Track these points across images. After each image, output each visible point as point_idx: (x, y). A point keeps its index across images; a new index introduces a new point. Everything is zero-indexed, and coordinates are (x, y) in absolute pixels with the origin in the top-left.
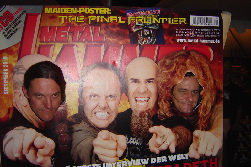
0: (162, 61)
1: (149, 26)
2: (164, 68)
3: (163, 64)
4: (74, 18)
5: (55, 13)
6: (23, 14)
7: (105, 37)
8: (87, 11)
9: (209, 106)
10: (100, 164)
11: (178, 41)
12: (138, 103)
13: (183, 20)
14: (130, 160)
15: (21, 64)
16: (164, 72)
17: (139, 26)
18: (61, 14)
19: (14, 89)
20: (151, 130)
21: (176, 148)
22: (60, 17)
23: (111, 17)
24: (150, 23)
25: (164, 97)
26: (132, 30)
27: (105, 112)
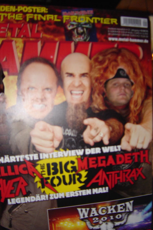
0: (95, 57)
1: (82, 24)
2: (97, 64)
3: (96, 60)
7: (42, 34)
8: (25, 9)
9: (140, 101)
10: (37, 154)
11: (110, 39)
12: (73, 96)
13: (114, 21)
16: (97, 67)
17: (73, 24)
20: (86, 122)
21: (110, 140)
23: (47, 15)
24: (83, 21)
25: (97, 91)
26: (67, 28)
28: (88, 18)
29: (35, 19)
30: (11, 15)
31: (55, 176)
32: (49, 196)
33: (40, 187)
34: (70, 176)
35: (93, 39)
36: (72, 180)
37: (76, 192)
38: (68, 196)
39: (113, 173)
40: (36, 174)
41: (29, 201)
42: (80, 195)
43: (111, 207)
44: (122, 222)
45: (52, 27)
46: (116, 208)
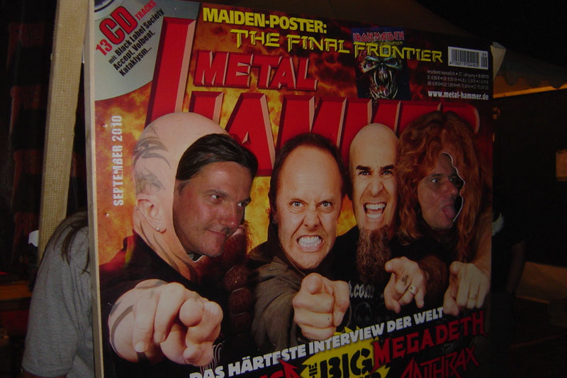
0: (406, 131)
1: (386, 62)
2: (408, 146)
4: (261, 36)
5: (224, 21)
6: (156, 17)
7: (316, 81)
8: (284, 22)
9: (473, 216)
10: (304, 346)
11: (430, 94)
12: (368, 215)
13: (437, 55)
14: (354, 330)
15: (154, 135)
16: (409, 153)
17: (372, 61)
18: (234, 26)
19: (137, 194)
20: (389, 266)
21: (426, 299)
22: (233, 31)
23: (326, 40)
24: (388, 56)
25: (408, 202)
26: (361, 69)
27: (314, 236)
28: (395, 49)
29: (305, 46)
30: (256, 35)
39: (430, 362)
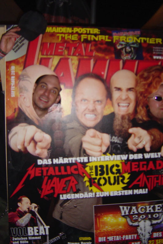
0: (140, 73)
1: (130, 44)
2: (142, 80)
3: (142, 76)
5: (54, 31)
7: (94, 52)
8: (80, 30)
10: (87, 157)
12: (120, 108)
13: (159, 41)
14: (112, 155)
15: (26, 73)
16: (142, 83)
17: (122, 44)
18: (59, 33)
19: (19, 93)
20: (131, 131)
21: (151, 148)
23: (99, 36)
24: (131, 41)
25: (142, 104)
26: (117, 47)
27: (92, 114)
28: (135, 38)
29: (89, 39)
30: (68, 36)
31: (102, 177)
32: (96, 194)
33: (88, 186)
34: (115, 177)
35: (140, 58)
36: (116, 181)
37: (119, 192)
38: (112, 195)
39: (153, 176)
40: (85, 174)
41: (78, 197)
42: (123, 194)
43: (150, 207)
44: (159, 221)
45: (103, 46)
46: (154, 208)
